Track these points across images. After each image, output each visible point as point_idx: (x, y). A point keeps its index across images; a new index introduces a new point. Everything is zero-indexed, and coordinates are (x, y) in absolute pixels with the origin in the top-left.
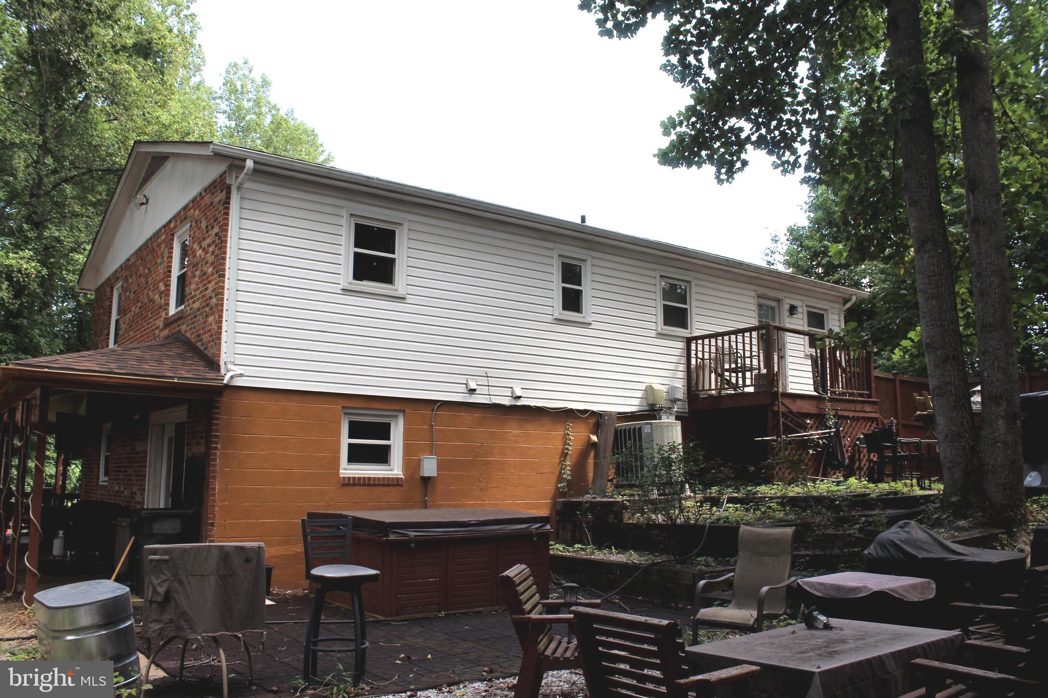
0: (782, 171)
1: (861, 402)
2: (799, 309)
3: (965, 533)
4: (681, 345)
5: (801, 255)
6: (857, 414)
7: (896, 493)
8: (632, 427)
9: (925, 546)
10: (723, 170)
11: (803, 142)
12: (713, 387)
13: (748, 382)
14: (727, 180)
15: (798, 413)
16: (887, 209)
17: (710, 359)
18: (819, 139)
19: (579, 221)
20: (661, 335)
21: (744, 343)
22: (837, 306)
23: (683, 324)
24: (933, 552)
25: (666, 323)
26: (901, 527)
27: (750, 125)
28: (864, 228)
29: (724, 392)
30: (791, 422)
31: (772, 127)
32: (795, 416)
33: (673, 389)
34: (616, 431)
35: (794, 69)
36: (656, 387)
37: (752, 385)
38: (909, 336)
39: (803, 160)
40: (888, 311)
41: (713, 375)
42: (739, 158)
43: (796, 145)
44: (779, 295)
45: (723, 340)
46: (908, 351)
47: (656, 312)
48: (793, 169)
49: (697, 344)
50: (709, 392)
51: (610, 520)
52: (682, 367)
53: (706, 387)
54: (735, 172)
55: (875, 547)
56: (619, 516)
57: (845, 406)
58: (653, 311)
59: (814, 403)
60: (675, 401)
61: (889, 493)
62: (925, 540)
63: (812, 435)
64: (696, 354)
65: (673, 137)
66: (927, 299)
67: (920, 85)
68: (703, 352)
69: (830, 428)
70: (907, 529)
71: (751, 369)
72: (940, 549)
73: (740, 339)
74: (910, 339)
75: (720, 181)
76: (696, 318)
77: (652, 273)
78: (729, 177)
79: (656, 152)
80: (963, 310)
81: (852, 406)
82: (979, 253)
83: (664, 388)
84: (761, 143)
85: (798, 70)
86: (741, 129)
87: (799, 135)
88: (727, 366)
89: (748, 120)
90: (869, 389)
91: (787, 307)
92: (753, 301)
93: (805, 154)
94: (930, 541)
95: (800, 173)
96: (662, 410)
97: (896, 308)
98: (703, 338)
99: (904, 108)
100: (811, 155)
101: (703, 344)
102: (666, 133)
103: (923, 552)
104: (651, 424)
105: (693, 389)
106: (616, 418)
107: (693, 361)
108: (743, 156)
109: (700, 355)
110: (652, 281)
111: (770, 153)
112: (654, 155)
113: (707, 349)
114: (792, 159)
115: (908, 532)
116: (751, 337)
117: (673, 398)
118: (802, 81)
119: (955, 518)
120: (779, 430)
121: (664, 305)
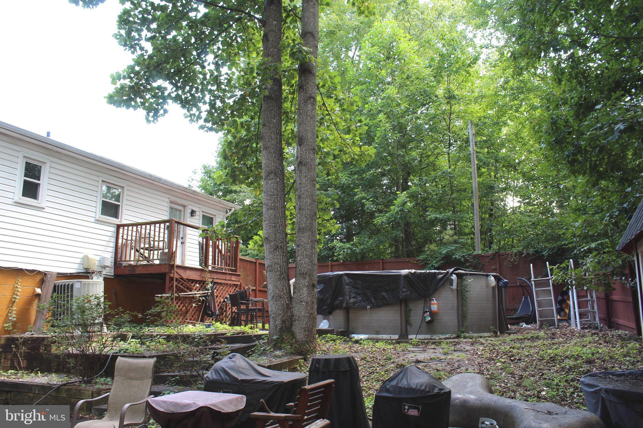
0: (190, 120)
1: (230, 274)
2: (197, 213)
3: (279, 360)
4: (113, 229)
5: (209, 183)
6: (226, 282)
7: (244, 333)
8: (67, 284)
9: (244, 371)
10: (151, 114)
11: (205, 103)
12: (132, 259)
13: (155, 257)
14: (153, 121)
15: (187, 279)
16: (252, 152)
17: (132, 240)
18: (215, 104)
19: (45, 135)
20: (98, 221)
21: (155, 231)
22: (222, 213)
23: (116, 215)
24: (248, 375)
25: (103, 213)
26: (230, 358)
27: (172, 86)
28: (237, 163)
29: (139, 263)
30: (182, 285)
31: (186, 91)
32: (185, 281)
33: (103, 259)
34: (55, 286)
35: (205, 57)
36: (91, 256)
37: (158, 259)
38: (258, 233)
39: (204, 115)
40: (245, 215)
41: (133, 251)
42: (162, 108)
43: (200, 105)
44: (185, 203)
45: (141, 228)
46: (257, 242)
47: (97, 205)
48: (197, 120)
49: (123, 229)
50: (129, 263)
51: (41, 351)
52: (113, 245)
53: (128, 259)
54: (159, 117)
55: (212, 372)
56: (48, 347)
57: (219, 276)
58: (94, 204)
59: (199, 273)
60: (104, 267)
61: (240, 333)
62: (245, 367)
63: (196, 294)
64: (122, 236)
65: (118, 86)
66: (268, 209)
67: (277, 76)
68: (127, 235)
69: (208, 290)
70: (233, 359)
71: (158, 249)
72: (254, 373)
73: (153, 228)
74: (259, 235)
75: (148, 121)
76: (125, 212)
77: (97, 179)
78: (154, 119)
79: (107, 95)
80: (291, 219)
81: (223, 277)
82: (300, 183)
83: (98, 258)
84: (177, 98)
85: (207, 57)
86: (165, 89)
87: (203, 98)
88: (142, 246)
89: (171, 83)
90: (236, 266)
91: (190, 211)
92: (167, 204)
93: (205, 111)
94: (248, 367)
95: (201, 122)
96: (93, 273)
97: (249, 214)
98: (128, 225)
99: (265, 88)
100: (210, 113)
101: (128, 230)
102: (114, 81)
103: (242, 375)
104: (81, 282)
105: (119, 260)
106: (55, 277)
107: (120, 241)
108: (165, 107)
109: (125, 237)
110: (96, 184)
111: (183, 107)
112: (105, 97)
113: (130, 233)
114: (197, 113)
115: (234, 362)
116: (160, 227)
117: (103, 265)
118: (209, 65)
119: (274, 349)
120: (173, 290)
121: (103, 201)
